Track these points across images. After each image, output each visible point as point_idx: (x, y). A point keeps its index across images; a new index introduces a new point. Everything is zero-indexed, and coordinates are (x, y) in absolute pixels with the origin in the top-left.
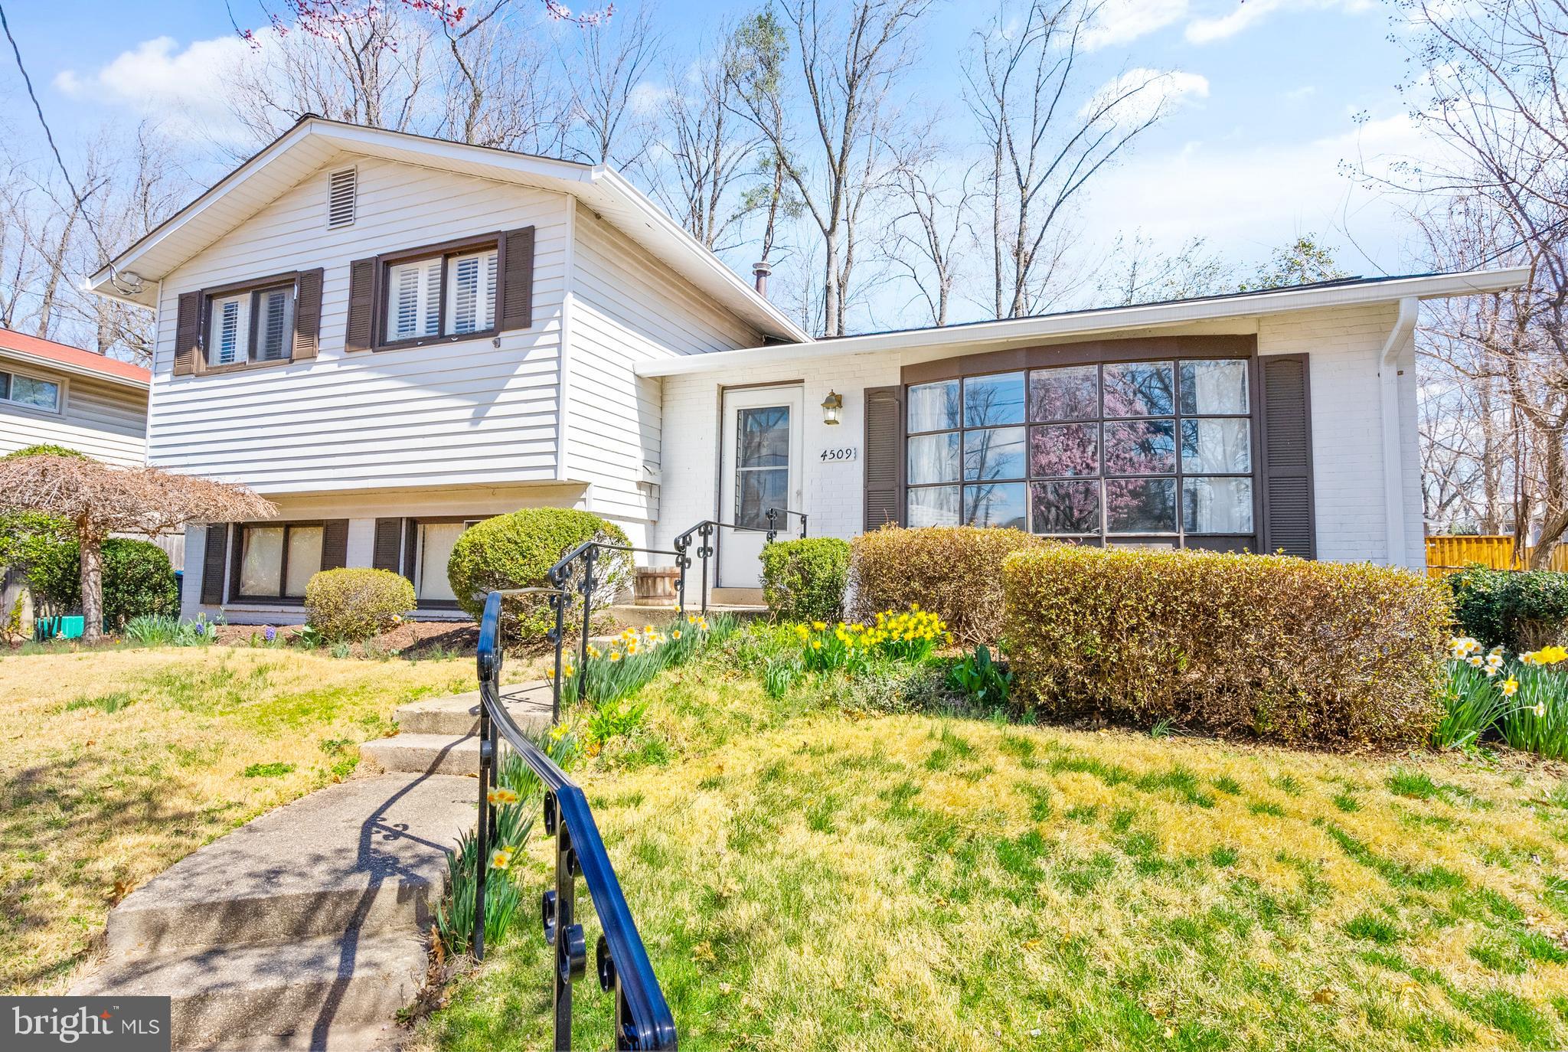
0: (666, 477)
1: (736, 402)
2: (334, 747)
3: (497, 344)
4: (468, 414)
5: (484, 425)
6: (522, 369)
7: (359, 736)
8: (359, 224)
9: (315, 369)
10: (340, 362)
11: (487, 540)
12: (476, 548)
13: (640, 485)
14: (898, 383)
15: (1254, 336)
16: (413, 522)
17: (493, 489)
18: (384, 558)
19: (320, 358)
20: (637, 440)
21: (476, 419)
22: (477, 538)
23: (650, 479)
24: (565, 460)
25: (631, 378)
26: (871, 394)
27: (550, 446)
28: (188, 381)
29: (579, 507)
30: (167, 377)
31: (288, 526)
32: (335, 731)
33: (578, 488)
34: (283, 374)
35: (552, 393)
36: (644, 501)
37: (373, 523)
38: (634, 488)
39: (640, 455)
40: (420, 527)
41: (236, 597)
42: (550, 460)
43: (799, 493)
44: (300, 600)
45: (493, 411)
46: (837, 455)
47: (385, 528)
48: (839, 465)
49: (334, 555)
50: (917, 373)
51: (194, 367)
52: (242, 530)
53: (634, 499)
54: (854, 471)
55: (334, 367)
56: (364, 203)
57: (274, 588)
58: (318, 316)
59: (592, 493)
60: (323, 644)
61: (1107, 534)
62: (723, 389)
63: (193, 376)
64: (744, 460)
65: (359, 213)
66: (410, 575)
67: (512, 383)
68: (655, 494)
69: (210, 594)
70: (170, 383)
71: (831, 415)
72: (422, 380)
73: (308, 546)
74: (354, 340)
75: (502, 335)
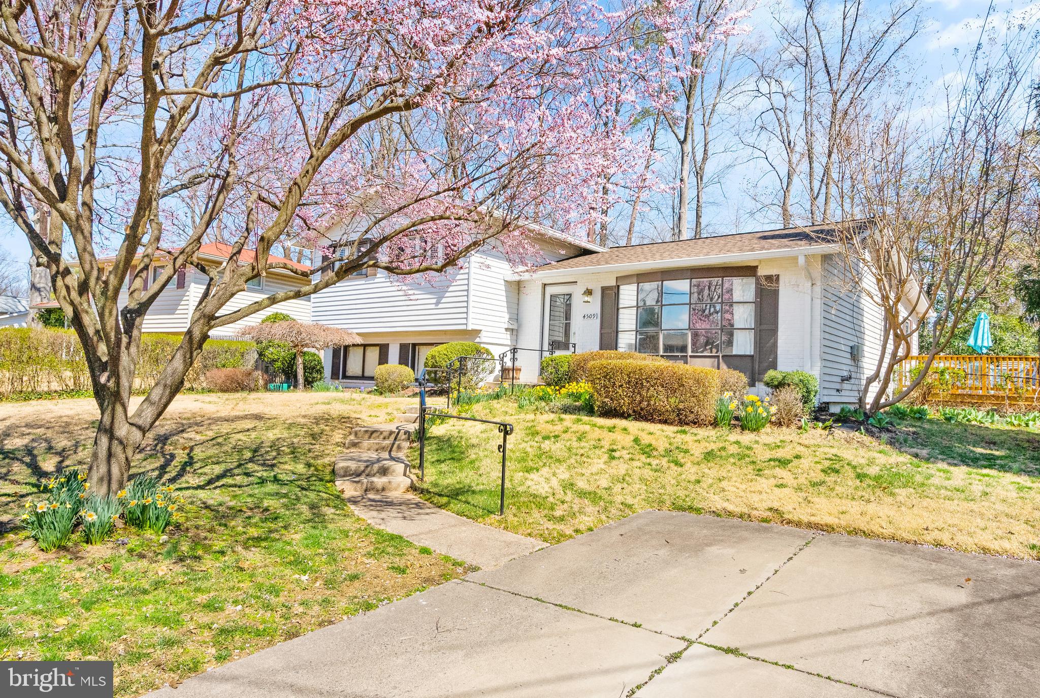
0: (519, 326)
1: (550, 291)
2: (389, 414)
4: (434, 301)
5: (440, 306)
6: (455, 283)
7: (395, 412)
9: (376, 280)
10: (386, 278)
11: (437, 354)
12: (433, 357)
13: (507, 329)
14: (615, 284)
15: (757, 267)
16: (414, 345)
17: (445, 332)
18: (403, 361)
19: (378, 275)
20: (505, 310)
21: (437, 303)
22: (434, 353)
23: (511, 327)
24: (470, 321)
25: (503, 282)
26: (604, 290)
27: (464, 315)
29: (478, 340)
31: (365, 346)
32: (389, 410)
33: (477, 332)
34: (363, 282)
35: (465, 293)
36: (509, 337)
37: (398, 346)
38: (504, 331)
39: (507, 316)
40: (417, 347)
41: (345, 377)
42: (464, 321)
43: (574, 335)
44: (372, 378)
45: (444, 300)
46: (589, 317)
47: (403, 348)
48: (590, 321)
49: (383, 359)
50: (623, 280)
52: (346, 348)
53: (504, 336)
54: (597, 323)
55: (383, 280)
57: (360, 373)
59: (483, 334)
60: (381, 394)
61: (690, 353)
62: (545, 285)
66: (413, 368)
67: (450, 289)
68: (515, 333)
69: (335, 375)
71: (586, 299)
73: (373, 355)
75: (448, 268)
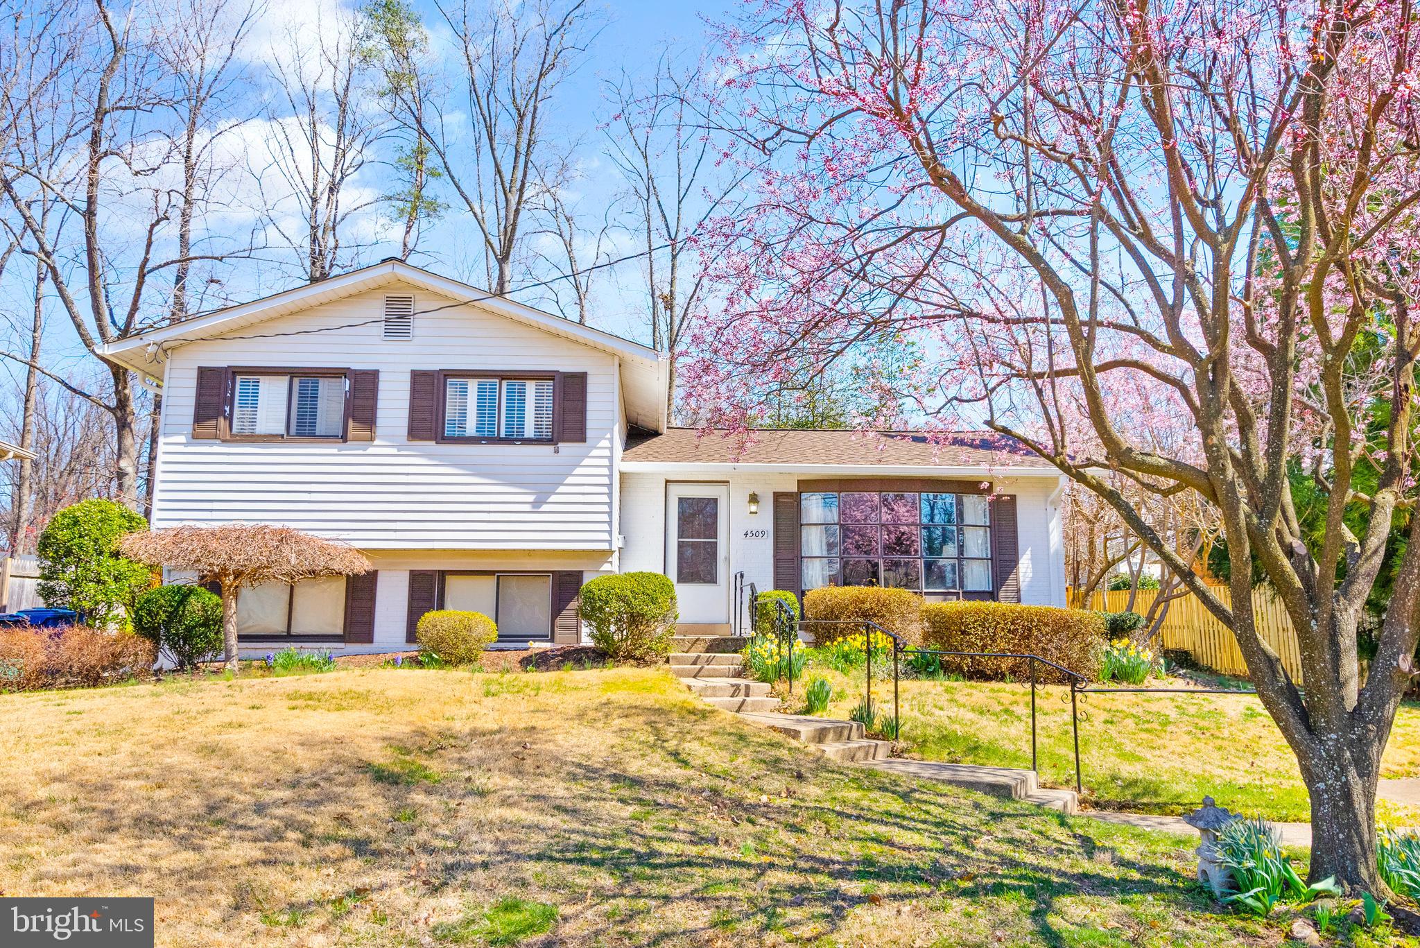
1: (677, 492)
3: (557, 451)
4: (531, 498)
5: (545, 508)
6: (578, 471)
8: (416, 341)
9: (371, 451)
10: (399, 448)
14: (796, 490)
15: (992, 485)
16: (443, 574)
19: (378, 442)
21: (538, 503)
26: (777, 496)
27: (605, 526)
28: (211, 445)
30: (182, 439)
34: (335, 451)
37: (408, 575)
43: (728, 559)
45: (554, 499)
46: (755, 534)
47: (421, 578)
48: (756, 541)
49: (358, 600)
50: (808, 485)
51: (220, 434)
54: (768, 544)
55: (394, 451)
56: (419, 325)
58: (373, 409)
62: (667, 481)
63: (218, 442)
64: (681, 534)
65: (417, 332)
67: (569, 480)
70: (185, 445)
71: (754, 508)
72: (477, 470)
73: (321, 590)
74: (415, 432)
75: (560, 445)
